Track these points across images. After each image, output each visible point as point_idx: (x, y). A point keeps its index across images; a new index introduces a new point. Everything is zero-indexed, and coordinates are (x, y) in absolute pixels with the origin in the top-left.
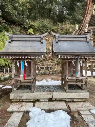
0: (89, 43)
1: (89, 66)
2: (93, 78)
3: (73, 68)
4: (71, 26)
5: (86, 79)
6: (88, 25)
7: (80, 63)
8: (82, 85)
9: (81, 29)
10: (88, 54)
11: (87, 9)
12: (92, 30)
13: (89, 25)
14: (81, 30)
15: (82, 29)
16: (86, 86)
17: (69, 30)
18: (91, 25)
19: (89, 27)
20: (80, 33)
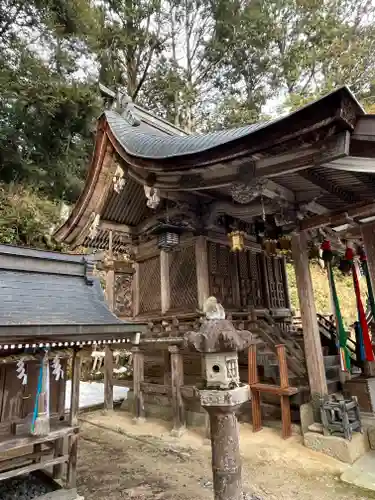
0: (92, 285)
1: (101, 360)
2: (112, 411)
3: (20, 393)
4: (41, 203)
5: (74, 437)
6: (98, 216)
7: (52, 369)
8: (57, 468)
9: (76, 225)
10: (81, 331)
11: (97, 169)
12: (111, 237)
13: (101, 218)
14: (76, 230)
15: (81, 223)
16: (74, 465)
17: (31, 216)
18: (110, 220)
19: (100, 224)
20: (72, 236)
